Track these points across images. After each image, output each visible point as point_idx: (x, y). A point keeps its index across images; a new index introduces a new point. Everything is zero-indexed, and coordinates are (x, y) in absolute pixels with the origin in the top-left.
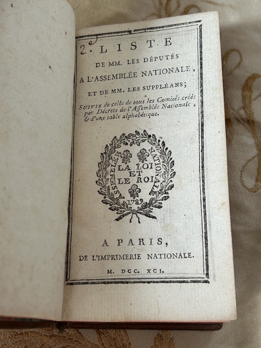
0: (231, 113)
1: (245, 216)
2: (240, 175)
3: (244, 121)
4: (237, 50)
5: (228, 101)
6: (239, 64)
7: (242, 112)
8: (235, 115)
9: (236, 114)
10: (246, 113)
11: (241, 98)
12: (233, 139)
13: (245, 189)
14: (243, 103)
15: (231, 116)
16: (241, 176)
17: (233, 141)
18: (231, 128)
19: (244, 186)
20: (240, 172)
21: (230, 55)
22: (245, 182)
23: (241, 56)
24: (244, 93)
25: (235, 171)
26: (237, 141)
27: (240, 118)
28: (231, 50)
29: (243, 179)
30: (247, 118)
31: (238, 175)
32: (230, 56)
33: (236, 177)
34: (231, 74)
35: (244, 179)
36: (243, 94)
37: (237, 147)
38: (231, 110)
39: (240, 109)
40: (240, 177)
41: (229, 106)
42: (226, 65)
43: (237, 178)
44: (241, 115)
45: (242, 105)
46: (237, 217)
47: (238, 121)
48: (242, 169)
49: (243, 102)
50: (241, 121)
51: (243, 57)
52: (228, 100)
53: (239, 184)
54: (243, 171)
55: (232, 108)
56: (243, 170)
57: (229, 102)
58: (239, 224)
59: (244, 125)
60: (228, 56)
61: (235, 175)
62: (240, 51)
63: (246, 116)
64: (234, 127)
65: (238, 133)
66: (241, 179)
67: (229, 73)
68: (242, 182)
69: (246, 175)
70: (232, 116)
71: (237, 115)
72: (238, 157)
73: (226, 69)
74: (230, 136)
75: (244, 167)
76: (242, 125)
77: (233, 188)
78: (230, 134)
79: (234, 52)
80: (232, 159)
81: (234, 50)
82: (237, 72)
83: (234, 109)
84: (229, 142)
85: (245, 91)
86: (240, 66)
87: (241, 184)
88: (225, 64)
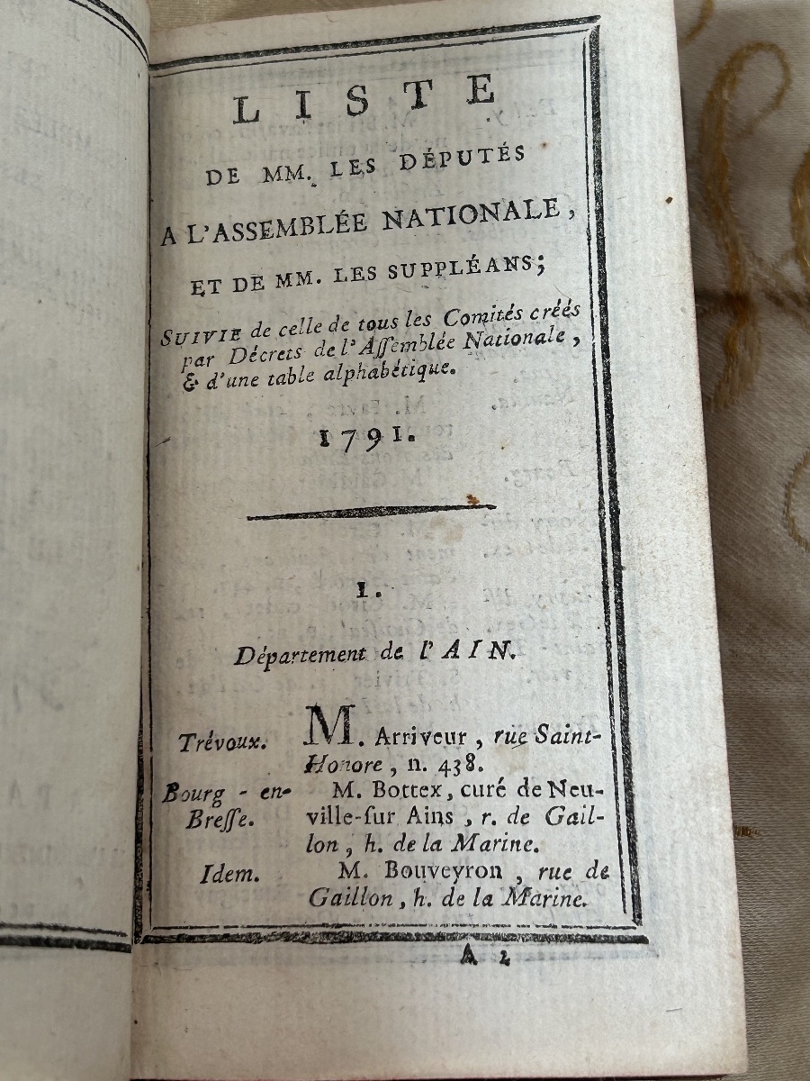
0: (752, 275)
1: (803, 647)
2: (782, 498)
3: (799, 303)
4: (773, 47)
5: (738, 231)
6: (780, 96)
7: (792, 271)
8: (765, 281)
9: (767, 277)
10: (804, 271)
11: (787, 218)
12: (757, 370)
13: (803, 549)
14: (794, 239)
15: (750, 284)
16: (787, 504)
17: (758, 379)
18: (751, 328)
19: (799, 540)
20: (783, 490)
21: (749, 65)
22: (800, 526)
23: (786, 68)
24: (796, 201)
25: (763, 487)
26: (772, 377)
27: (785, 293)
28: (749, 48)
29: (793, 514)
30: (807, 293)
31: (776, 500)
32: (745, 68)
33: (768, 508)
34: (751, 133)
35: (799, 513)
36: (793, 204)
37: (771, 397)
38: (750, 266)
39: (784, 259)
40: (783, 505)
41: (744, 249)
42: (730, 102)
43: (772, 509)
44: (787, 283)
45: (792, 244)
46: (771, 653)
47: (778, 302)
48: (790, 476)
49: (793, 234)
50: (788, 301)
51: (793, 71)
52: (739, 226)
53: (778, 530)
54: (794, 486)
55: (754, 256)
56: (792, 481)
57: (742, 235)
58: (778, 677)
59: (798, 316)
60: (740, 69)
61: (766, 500)
62: (781, 47)
63: (804, 284)
64: (760, 324)
65: (775, 346)
66: (786, 513)
67: (744, 129)
68: (790, 523)
69: (805, 497)
70: (755, 285)
71: (773, 282)
72: (777, 434)
73: (731, 115)
74: (748, 359)
75: (796, 470)
76: (791, 319)
77: (758, 547)
78: (747, 352)
79: (762, 53)
80: (754, 444)
81: (759, 46)
82: (769, 125)
83: (760, 260)
84: (742, 380)
85: (800, 194)
86: (783, 103)
87: (785, 530)
88: (726, 98)
